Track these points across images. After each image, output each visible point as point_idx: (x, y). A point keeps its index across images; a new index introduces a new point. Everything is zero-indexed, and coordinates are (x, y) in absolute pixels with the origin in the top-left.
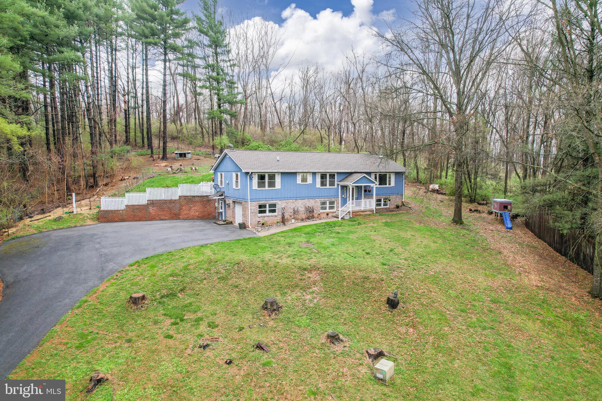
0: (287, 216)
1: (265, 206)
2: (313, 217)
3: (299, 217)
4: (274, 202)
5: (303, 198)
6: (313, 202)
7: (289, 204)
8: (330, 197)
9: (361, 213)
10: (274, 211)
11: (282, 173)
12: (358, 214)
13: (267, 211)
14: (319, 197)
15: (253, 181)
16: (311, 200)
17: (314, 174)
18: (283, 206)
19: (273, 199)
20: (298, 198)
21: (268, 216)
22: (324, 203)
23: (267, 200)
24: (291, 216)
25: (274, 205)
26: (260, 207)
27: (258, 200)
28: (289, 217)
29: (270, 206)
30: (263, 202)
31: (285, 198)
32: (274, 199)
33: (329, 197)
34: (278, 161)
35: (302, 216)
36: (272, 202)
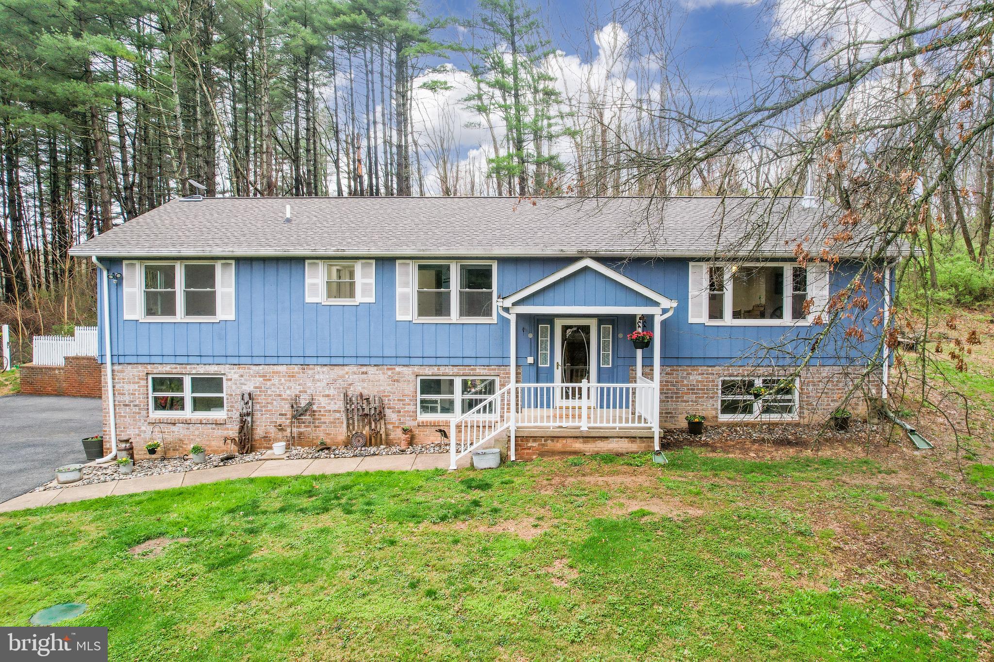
0: (262, 426)
1: (176, 384)
2: (375, 440)
3: (321, 435)
4: (213, 369)
5: (334, 361)
6: (382, 377)
7: (275, 381)
8: (467, 361)
9: (578, 445)
10: (217, 403)
11: (243, 262)
12: (559, 445)
13: (188, 404)
14: (408, 360)
15: (126, 289)
16: (372, 370)
17: (385, 263)
18: (249, 388)
19: (205, 360)
20: (314, 361)
21: (187, 422)
22: (431, 386)
23: (180, 360)
24: (281, 428)
25: (215, 383)
26: (159, 383)
27: (146, 360)
28: (272, 430)
29: (199, 383)
30: (167, 368)
31: (253, 359)
32: (210, 360)
33: (459, 361)
34: (288, 221)
35: (332, 431)
36: (203, 370)
